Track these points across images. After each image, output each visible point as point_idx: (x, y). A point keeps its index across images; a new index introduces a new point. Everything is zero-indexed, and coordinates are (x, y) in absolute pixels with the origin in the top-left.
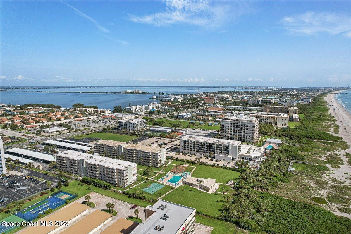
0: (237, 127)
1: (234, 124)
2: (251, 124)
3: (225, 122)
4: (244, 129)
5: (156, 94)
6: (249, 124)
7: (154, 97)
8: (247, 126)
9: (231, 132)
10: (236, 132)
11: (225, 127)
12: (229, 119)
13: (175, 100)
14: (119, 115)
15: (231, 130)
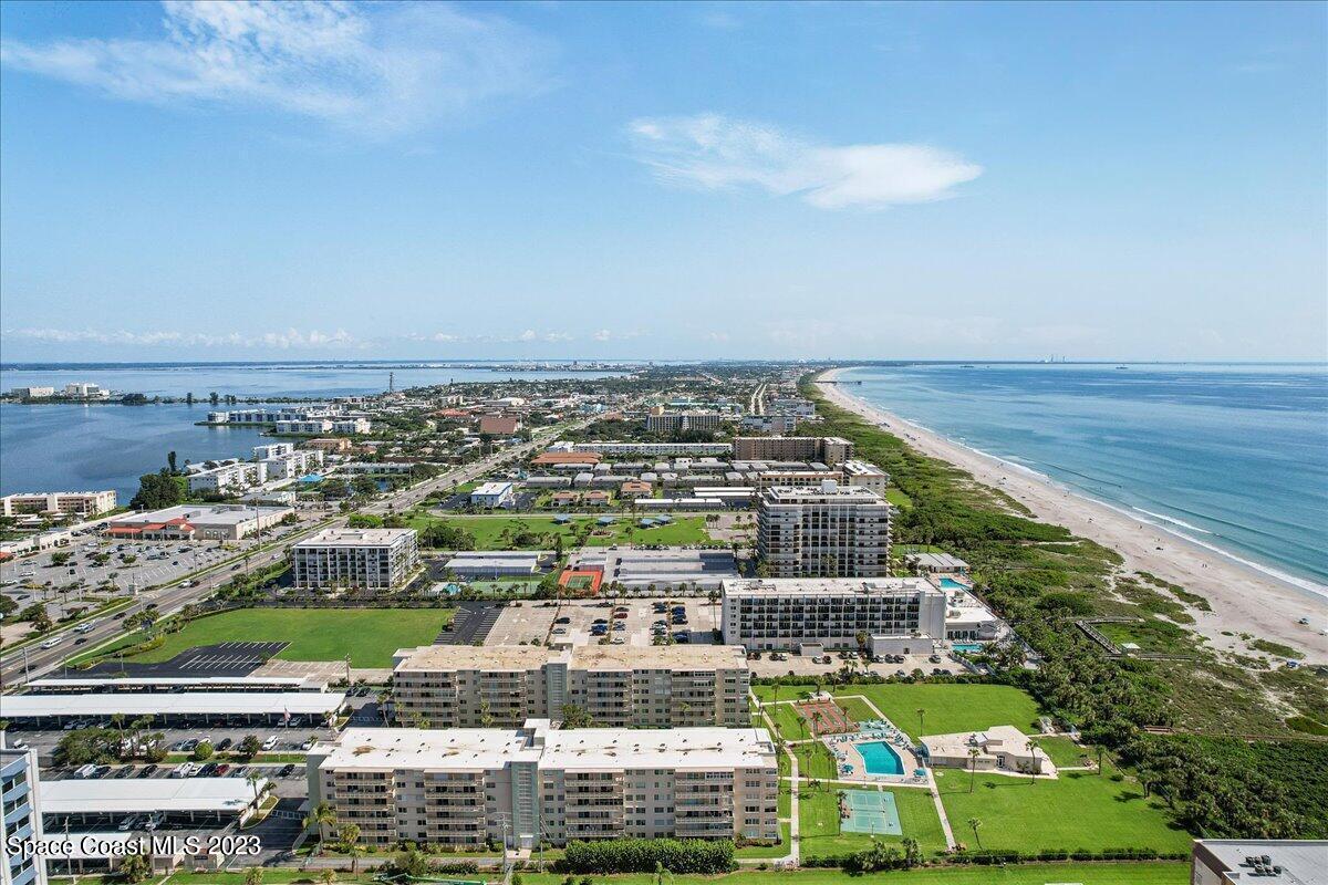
0: (824, 527)
1: (818, 517)
2: (876, 513)
3: (783, 514)
4: (852, 532)
5: (196, 401)
6: (869, 513)
7: (221, 417)
8: (862, 521)
9: (805, 545)
10: (824, 544)
11: (782, 532)
12: (794, 501)
13: (340, 427)
14: (198, 514)
15: (805, 538)
